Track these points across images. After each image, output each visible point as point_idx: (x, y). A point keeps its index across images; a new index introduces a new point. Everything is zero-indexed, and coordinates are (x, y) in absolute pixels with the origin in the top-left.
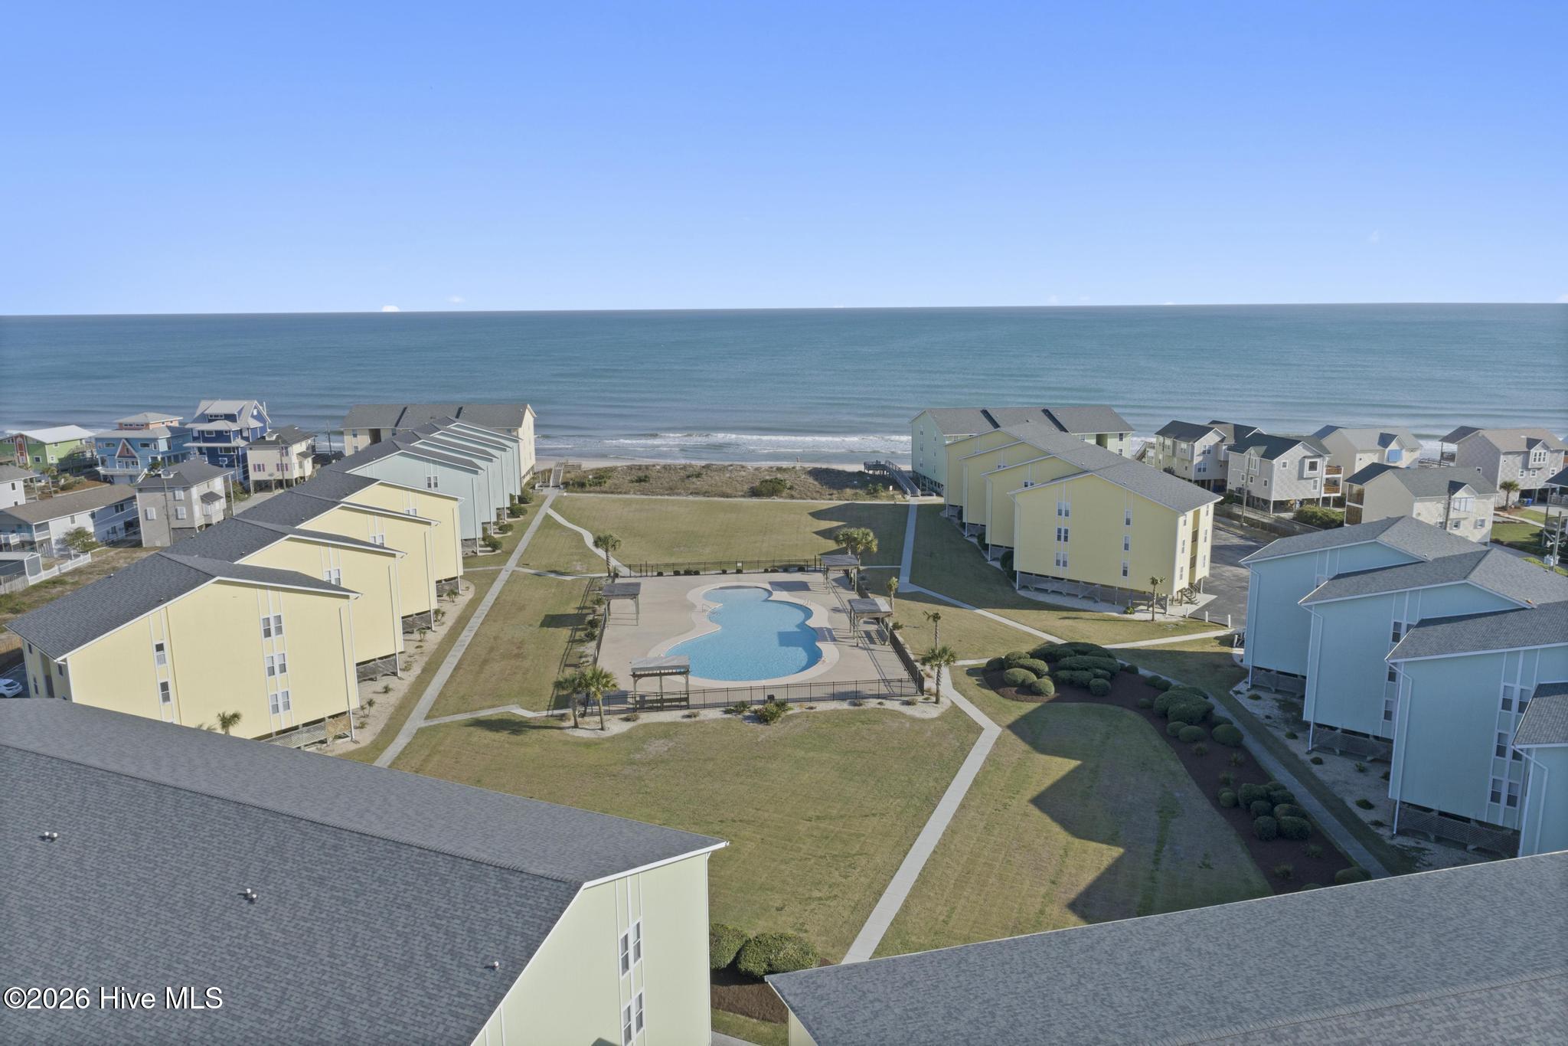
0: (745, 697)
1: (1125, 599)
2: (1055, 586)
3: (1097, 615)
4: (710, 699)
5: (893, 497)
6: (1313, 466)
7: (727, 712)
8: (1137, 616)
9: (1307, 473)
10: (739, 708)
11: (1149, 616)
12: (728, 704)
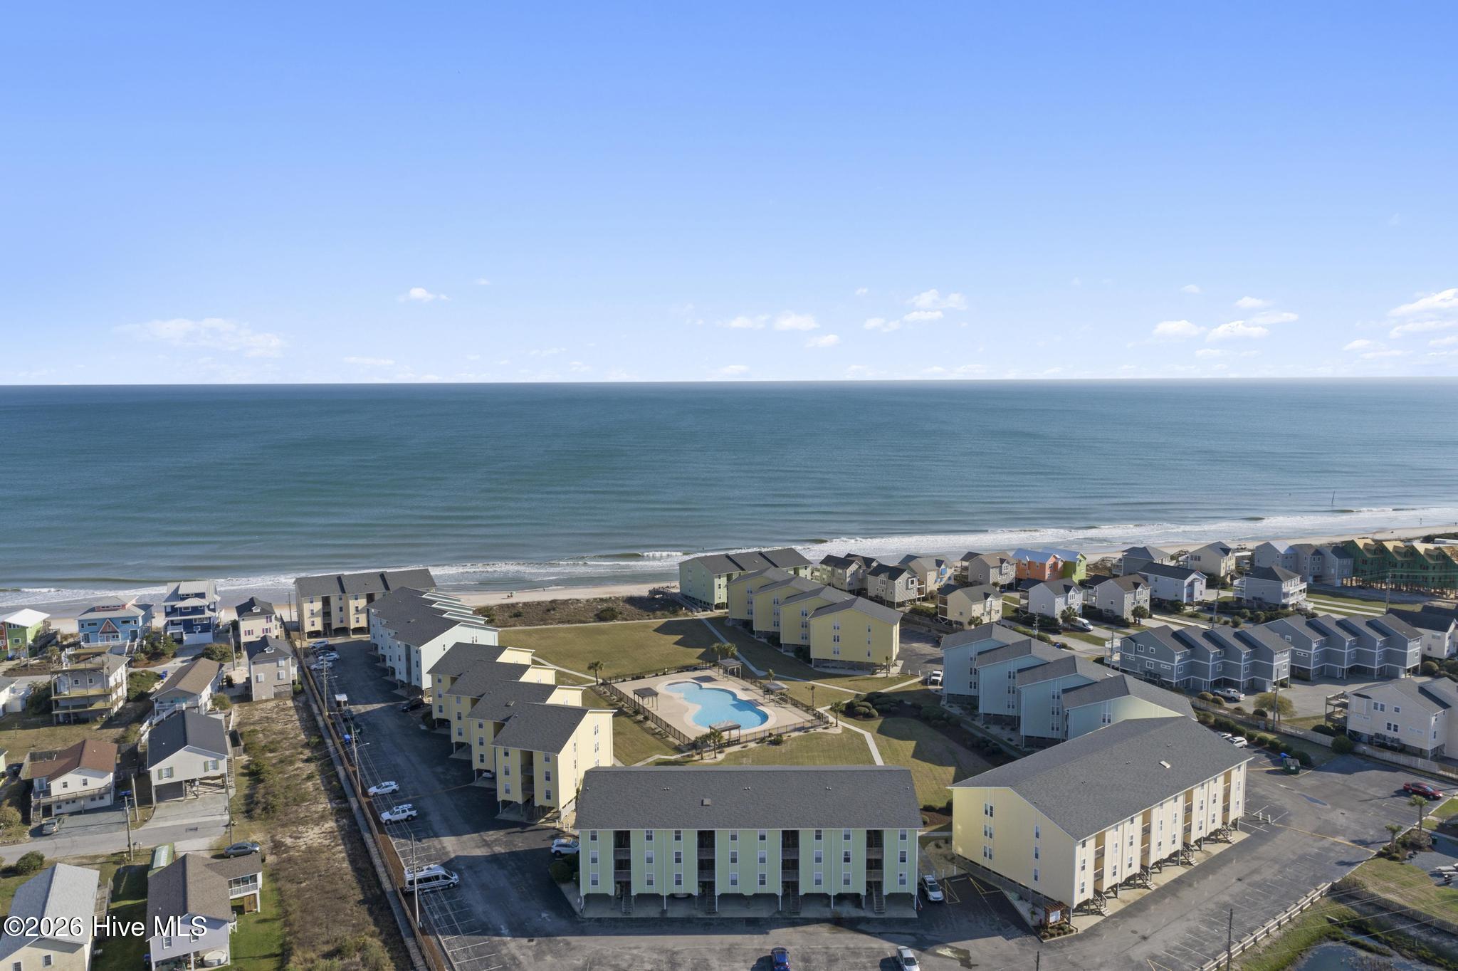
0: (762, 735)
1: (870, 668)
2: (834, 665)
3: (861, 677)
4: (750, 738)
5: (686, 615)
6: (912, 582)
7: (757, 743)
8: (878, 676)
9: (910, 586)
10: (762, 740)
11: (885, 675)
12: (756, 739)
